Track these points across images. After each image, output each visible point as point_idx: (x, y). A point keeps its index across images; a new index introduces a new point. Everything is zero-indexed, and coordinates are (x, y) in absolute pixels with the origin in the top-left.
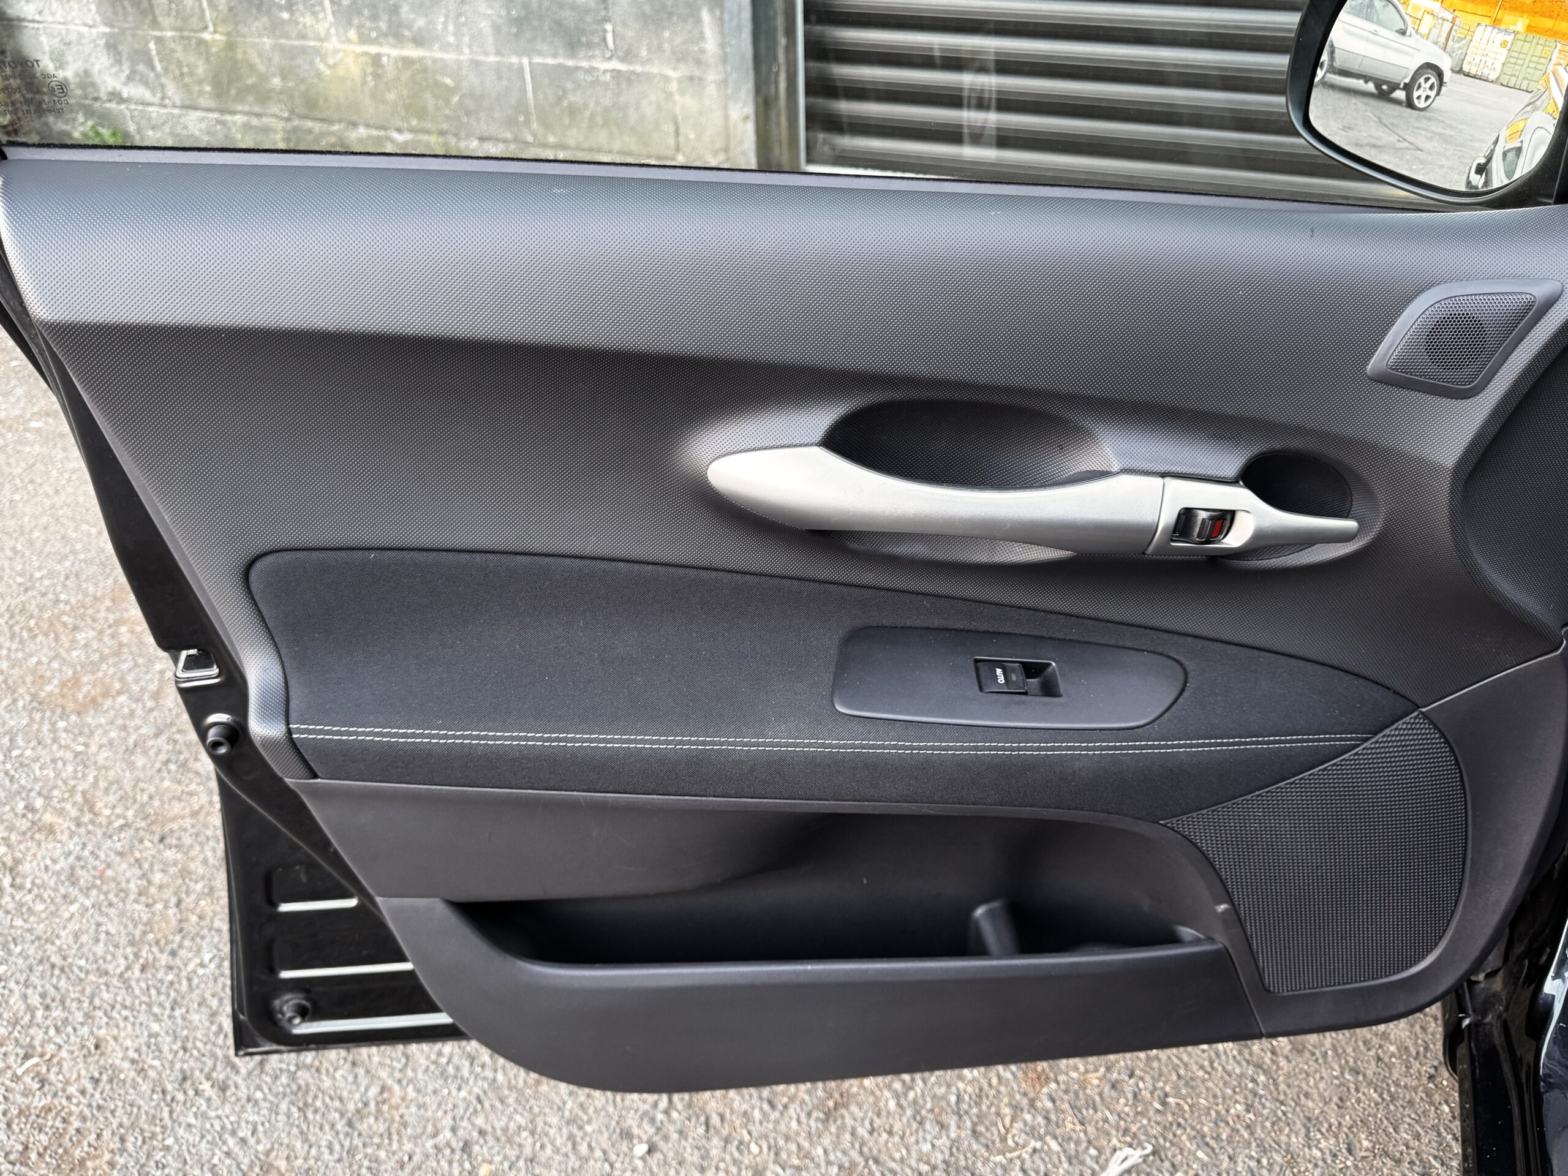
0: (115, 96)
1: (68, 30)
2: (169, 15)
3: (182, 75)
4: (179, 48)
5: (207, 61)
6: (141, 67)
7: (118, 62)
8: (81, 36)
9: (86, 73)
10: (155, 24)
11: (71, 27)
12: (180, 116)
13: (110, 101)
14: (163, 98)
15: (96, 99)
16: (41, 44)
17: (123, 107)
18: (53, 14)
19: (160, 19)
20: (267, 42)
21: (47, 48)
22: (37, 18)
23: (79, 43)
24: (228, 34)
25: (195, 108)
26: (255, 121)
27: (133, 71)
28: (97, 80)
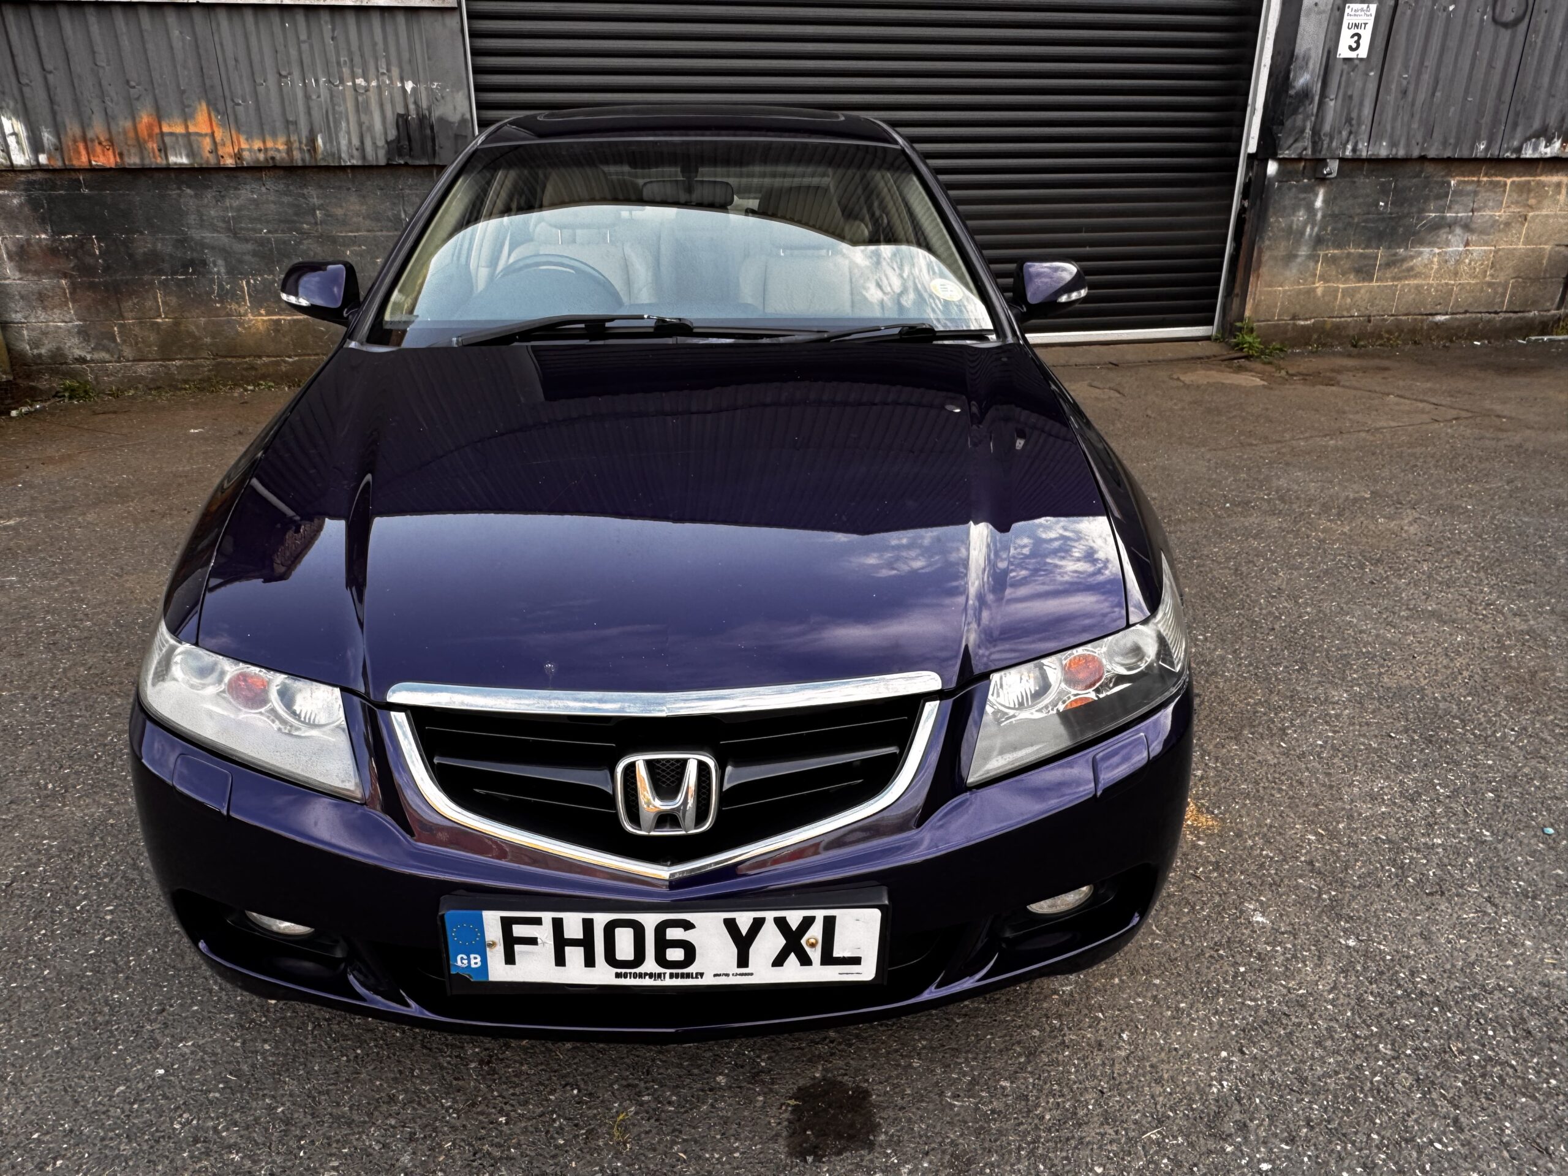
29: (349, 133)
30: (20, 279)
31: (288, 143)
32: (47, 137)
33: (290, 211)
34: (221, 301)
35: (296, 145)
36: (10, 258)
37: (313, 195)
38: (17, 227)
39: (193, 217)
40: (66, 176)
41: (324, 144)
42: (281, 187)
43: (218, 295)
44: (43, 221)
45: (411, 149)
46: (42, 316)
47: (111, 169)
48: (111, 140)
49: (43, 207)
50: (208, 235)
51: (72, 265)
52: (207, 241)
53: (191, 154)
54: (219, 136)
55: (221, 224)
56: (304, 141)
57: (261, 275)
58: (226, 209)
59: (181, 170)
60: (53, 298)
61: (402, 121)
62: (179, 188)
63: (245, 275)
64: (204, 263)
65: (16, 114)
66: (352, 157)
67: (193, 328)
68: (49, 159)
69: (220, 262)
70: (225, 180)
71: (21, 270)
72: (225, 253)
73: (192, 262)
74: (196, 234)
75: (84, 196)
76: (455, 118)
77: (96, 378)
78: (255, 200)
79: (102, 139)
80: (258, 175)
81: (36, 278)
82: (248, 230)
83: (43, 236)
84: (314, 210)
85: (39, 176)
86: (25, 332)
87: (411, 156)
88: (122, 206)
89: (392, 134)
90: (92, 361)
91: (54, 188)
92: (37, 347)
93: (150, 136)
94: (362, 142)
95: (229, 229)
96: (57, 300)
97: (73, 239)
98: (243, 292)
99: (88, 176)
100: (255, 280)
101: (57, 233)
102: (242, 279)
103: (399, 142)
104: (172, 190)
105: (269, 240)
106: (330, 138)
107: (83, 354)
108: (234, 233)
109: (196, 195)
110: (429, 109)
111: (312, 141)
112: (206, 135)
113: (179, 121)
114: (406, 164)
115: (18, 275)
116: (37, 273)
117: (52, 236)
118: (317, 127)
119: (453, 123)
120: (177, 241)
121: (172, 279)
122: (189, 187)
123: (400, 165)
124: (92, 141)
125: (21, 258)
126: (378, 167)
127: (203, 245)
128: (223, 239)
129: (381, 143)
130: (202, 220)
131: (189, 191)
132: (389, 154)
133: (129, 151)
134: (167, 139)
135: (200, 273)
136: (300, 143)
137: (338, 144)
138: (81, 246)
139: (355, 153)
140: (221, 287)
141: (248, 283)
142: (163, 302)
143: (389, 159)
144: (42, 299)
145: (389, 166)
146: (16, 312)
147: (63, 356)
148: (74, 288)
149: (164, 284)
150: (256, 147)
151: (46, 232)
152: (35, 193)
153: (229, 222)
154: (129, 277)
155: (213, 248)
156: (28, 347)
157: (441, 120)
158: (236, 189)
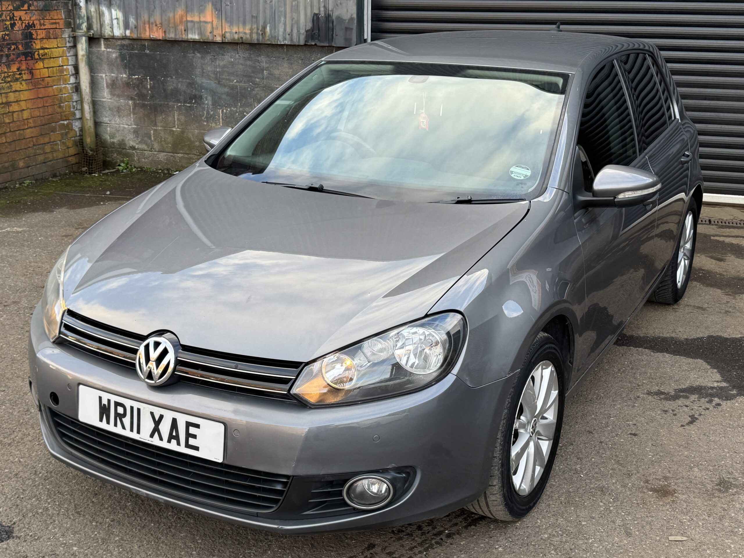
0: (133, 148)
1: (120, 127)
2: (161, 122)
3: (161, 141)
4: (162, 133)
5: (172, 137)
6: (146, 139)
7: (137, 137)
8: (124, 128)
9: (123, 140)
10: (156, 125)
11: (121, 125)
12: (157, 154)
13: (129, 149)
14: (151, 149)
15: (125, 149)
16: (107, 131)
17: (134, 151)
18: (115, 121)
19: (158, 124)
20: (196, 131)
21: (109, 132)
22: (109, 122)
23: (123, 130)
24: (183, 129)
25: (164, 152)
26: (186, 156)
27: (142, 140)
28: (127, 142)
29: (285, 24)
30: (110, 99)
31: (251, 30)
32: (132, 21)
33: (250, 70)
34: (207, 122)
35: (255, 30)
36: (107, 87)
37: (263, 61)
38: (112, 69)
39: (199, 70)
40: (139, 43)
41: (271, 30)
42: (247, 55)
43: (206, 118)
44: (125, 67)
45: (319, 36)
46: (118, 120)
47: (160, 40)
48: (161, 24)
49: (126, 60)
50: (205, 81)
51: (136, 93)
52: (204, 85)
53: (200, 33)
54: (215, 23)
55: (213, 75)
56: (260, 28)
57: (230, 108)
58: (216, 67)
59: (195, 42)
60: (124, 110)
61: (316, 18)
62: (194, 53)
63: (222, 107)
64: (201, 97)
65: (119, 7)
66: (285, 39)
67: (190, 136)
68: (131, 33)
69: (209, 98)
70: (217, 49)
71: (112, 94)
72: (213, 93)
73: (195, 97)
74: (199, 80)
75: (147, 55)
76: (346, 16)
77: (138, 159)
78: (232, 62)
79: (158, 23)
80: (235, 47)
81: (118, 99)
82: (227, 79)
83: (124, 76)
84: (263, 70)
85: (127, 42)
86: (109, 129)
87: (319, 40)
88: (164, 61)
89: (309, 26)
90: (138, 149)
91: (133, 49)
92: (113, 138)
93: (181, 22)
94: (292, 30)
95: (216, 78)
96: (126, 112)
97: (138, 78)
98: (219, 117)
99: (150, 43)
100: (227, 110)
101: (131, 74)
102: (220, 109)
103: (313, 31)
104: (190, 53)
105: (237, 86)
106: (274, 27)
107: (134, 144)
108: (219, 82)
109: (202, 57)
110: (332, 11)
111: (264, 28)
112: (209, 22)
113: (196, 14)
114: (315, 45)
115: (109, 97)
116: (119, 96)
117: (129, 76)
118: (268, 20)
119: (346, 20)
120: (189, 83)
121: (184, 105)
122: (199, 52)
123: (312, 45)
124: (152, 24)
125: (112, 87)
126: (298, 46)
127: (202, 87)
128: (213, 84)
129: (303, 31)
130: (203, 72)
131: (198, 55)
132: (307, 38)
133: (170, 30)
134: (189, 25)
135: (198, 104)
136: (258, 29)
137: (278, 31)
138: (141, 81)
139: (288, 36)
140: (208, 113)
141: (222, 111)
142: (178, 119)
143: (306, 41)
144: (119, 110)
145: (305, 45)
146: (106, 117)
147: (125, 144)
148: (135, 105)
149: (179, 108)
150: (234, 31)
151: (125, 73)
152: (124, 52)
153: (217, 74)
154: (162, 103)
155: (206, 89)
156: (109, 138)
157: (339, 18)
158: (223, 55)
